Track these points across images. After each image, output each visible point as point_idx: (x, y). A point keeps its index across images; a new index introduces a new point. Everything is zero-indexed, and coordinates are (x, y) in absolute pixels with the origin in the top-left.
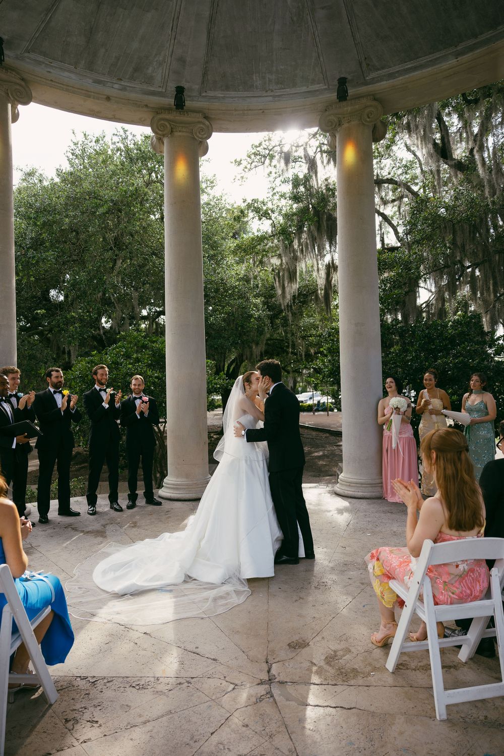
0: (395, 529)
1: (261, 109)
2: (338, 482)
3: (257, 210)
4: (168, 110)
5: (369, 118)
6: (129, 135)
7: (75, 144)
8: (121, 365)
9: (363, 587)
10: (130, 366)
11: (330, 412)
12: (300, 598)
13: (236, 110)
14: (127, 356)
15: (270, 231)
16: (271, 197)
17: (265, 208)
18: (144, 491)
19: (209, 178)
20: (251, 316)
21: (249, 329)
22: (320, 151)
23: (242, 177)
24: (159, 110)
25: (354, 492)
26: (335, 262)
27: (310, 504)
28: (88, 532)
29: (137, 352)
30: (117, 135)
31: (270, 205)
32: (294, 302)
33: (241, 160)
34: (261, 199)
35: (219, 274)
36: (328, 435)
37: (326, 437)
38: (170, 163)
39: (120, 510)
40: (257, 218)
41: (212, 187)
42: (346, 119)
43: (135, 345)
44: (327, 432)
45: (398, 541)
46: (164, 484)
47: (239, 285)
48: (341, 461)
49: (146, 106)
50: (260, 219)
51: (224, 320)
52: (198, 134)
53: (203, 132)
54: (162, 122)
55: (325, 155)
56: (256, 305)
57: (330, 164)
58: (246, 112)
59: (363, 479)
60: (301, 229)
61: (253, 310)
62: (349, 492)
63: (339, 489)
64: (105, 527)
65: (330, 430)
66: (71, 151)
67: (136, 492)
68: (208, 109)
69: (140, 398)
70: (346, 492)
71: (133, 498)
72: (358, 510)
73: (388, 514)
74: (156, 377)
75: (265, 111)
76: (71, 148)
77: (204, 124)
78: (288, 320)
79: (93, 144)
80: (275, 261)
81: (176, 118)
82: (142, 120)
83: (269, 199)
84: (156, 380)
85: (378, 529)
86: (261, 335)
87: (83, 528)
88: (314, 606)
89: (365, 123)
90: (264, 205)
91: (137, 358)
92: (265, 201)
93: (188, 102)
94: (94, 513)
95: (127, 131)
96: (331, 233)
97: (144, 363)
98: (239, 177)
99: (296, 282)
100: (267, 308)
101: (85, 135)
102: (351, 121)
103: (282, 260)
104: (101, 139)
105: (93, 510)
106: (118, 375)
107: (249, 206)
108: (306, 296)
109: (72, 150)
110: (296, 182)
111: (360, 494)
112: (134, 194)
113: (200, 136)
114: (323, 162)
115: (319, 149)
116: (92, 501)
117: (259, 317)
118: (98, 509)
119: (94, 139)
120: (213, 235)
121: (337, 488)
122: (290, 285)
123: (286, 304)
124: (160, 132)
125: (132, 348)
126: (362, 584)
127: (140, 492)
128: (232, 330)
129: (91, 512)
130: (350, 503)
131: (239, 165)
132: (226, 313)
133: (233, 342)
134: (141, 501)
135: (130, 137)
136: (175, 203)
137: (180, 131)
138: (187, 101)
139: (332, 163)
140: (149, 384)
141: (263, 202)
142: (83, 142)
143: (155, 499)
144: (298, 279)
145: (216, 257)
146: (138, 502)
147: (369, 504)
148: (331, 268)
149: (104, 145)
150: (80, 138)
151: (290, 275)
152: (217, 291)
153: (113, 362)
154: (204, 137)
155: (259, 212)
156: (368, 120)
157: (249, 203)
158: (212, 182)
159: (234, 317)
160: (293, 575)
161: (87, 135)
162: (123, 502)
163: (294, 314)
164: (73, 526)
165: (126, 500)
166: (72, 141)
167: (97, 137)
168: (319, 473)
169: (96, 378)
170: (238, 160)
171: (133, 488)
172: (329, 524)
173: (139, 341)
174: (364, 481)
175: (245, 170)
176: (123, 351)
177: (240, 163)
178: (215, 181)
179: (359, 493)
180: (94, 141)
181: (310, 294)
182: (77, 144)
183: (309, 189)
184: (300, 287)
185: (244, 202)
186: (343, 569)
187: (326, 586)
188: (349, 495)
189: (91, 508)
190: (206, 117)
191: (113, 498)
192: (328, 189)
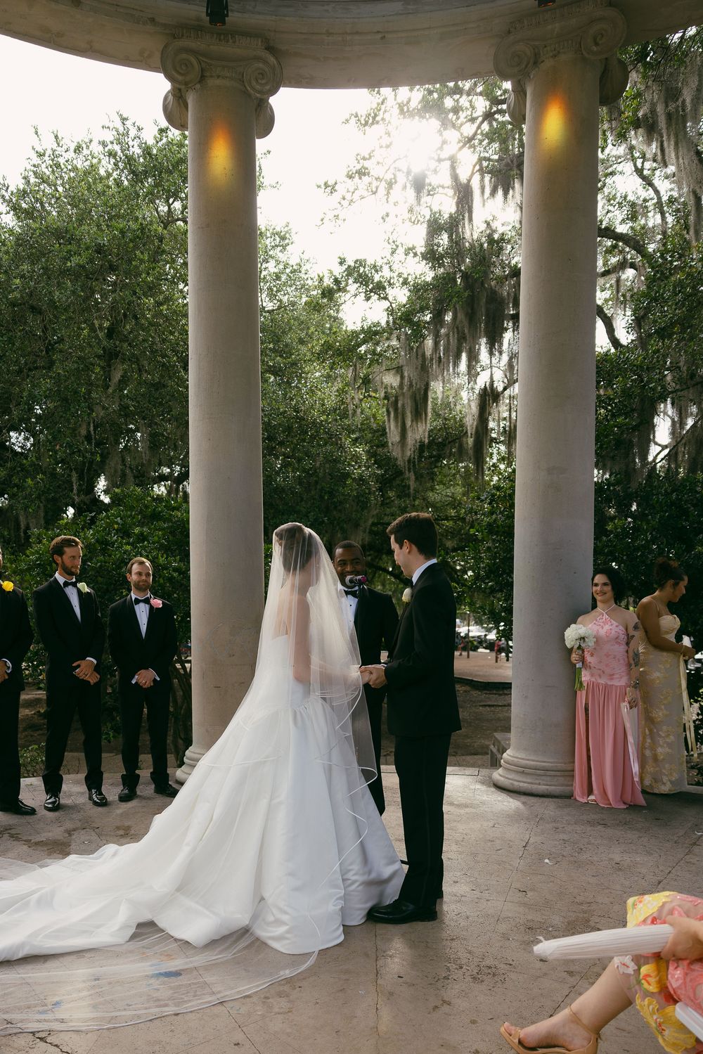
0: (617, 858)
1: (378, 32)
2: (501, 766)
3: (363, 280)
4: (194, 29)
5: (596, 44)
6: (131, 128)
7: (41, 155)
8: (113, 547)
9: (572, 980)
10: (128, 548)
11: (471, 653)
12: (444, 1002)
13: (329, 34)
14: (125, 532)
15: (383, 324)
16: (389, 257)
17: (377, 278)
18: (152, 770)
19: (278, 229)
20: (348, 475)
21: (342, 497)
22: (479, 171)
23: (337, 217)
24: (178, 29)
25: (532, 784)
26: (495, 386)
27: (452, 804)
28: (37, 844)
29: (141, 524)
30: (108, 128)
31: (386, 273)
32: (420, 456)
33: (336, 183)
34: (370, 261)
35: (292, 399)
36: (468, 688)
37: (465, 691)
38: (199, 144)
39: (103, 803)
40: (363, 295)
41: (284, 247)
42: (549, 48)
43: (140, 513)
44: (467, 684)
45: (627, 883)
46: (185, 759)
47: (326, 421)
48: (507, 729)
49: (152, 20)
50: (368, 299)
51: (300, 481)
52: (254, 83)
53: (263, 79)
54: (184, 56)
55: (487, 178)
56: (356, 457)
57: (496, 195)
58: (349, 38)
59: (548, 761)
60: (440, 316)
61: (349, 465)
62: (521, 784)
63: (502, 779)
64: (70, 835)
65: (472, 680)
66: (32, 168)
67: (137, 772)
68: (275, 31)
69: (147, 601)
70: (516, 783)
71: (130, 782)
72: (541, 819)
73: (599, 827)
74: (175, 570)
75: (386, 35)
76: (32, 163)
77: (265, 62)
78: (409, 487)
79: (71, 154)
80: (391, 380)
81: (211, 47)
82: (145, 55)
83: (385, 261)
84: (175, 575)
85: (584, 857)
86: (363, 510)
87: (30, 835)
88: (473, 1022)
89: (587, 56)
90: (377, 271)
91: (142, 534)
92: (379, 264)
93: (236, 14)
94: (56, 807)
95: (127, 119)
96: (494, 324)
97: (154, 543)
98: (330, 215)
99: (426, 418)
100: (375, 463)
101: (56, 137)
102: (559, 52)
103: (402, 377)
104: (84, 146)
105: (53, 803)
106: (105, 562)
107: (350, 271)
108: (442, 445)
109: (34, 166)
110: (435, 227)
111: (542, 788)
112: (138, 237)
113: (258, 87)
114: (483, 192)
115: (477, 167)
116: (53, 786)
117: (361, 476)
118: (64, 800)
119: (72, 147)
120: (284, 332)
121: (498, 775)
122: (414, 423)
123: (406, 459)
124: (180, 78)
125: (134, 518)
126: (571, 973)
127: (145, 773)
128: (314, 499)
129: (50, 806)
130: (524, 803)
131: (332, 192)
132: (304, 471)
133: (316, 520)
134: (146, 788)
135: (133, 132)
136: (208, 225)
137: (218, 77)
138: (232, 11)
139: (500, 192)
140: (161, 581)
141: (375, 266)
142: (54, 151)
143: (171, 785)
144: (430, 415)
145: (287, 371)
146: (140, 790)
147: (560, 807)
148: (489, 397)
149: (90, 157)
150: (48, 144)
151: (417, 406)
152: (289, 429)
153: (97, 541)
154: (264, 90)
155: (367, 285)
156: (595, 49)
157: (349, 266)
158: (283, 238)
159: (317, 476)
160: (427, 947)
161: (60, 138)
162: (112, 789)
163: (419, 477)
164: (13, 832)
165: (118, 785)
166: (33, 149)
167: (78, 143)
168: (455, 750)
169: (59, 561)
170: (329, 183)
171: (131, 765)
172: (489, 844)
173: (147, 507)
174: (551, 765)
175: (343, 202)
176: (117, 523)
177: (333, 190)
178: (287, 236)
179: (540, 787)
180: (72, 149)
181: (449, 442)
182: (44, 155)
183: (457, 242)
184: (431, 431)
185: (341, 263)
186: (526, 938)
187: (494, 975)
188: (522, 790)
189: (49, 799)
190: (270, 49)
191: (94, 781)
192: (491, 241)
